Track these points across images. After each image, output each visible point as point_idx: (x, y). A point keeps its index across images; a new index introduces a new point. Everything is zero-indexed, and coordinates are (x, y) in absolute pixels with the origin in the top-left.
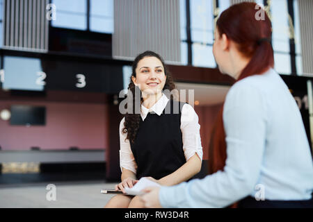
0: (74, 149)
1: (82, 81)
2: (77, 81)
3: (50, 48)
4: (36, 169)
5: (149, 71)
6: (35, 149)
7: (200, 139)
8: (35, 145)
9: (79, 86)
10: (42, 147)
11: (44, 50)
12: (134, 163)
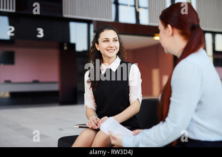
0: (36, 82)
1: (41, 33)
2: (37, 33)
3: (17, 9)
4: (7, 95)
5: (108, 41)
6: (8, 82)
7: (141, 89)
8: (8, 79)
9: (39, 36)
10: (13, 80)
11: (12, 10)
12: (94, 103)
